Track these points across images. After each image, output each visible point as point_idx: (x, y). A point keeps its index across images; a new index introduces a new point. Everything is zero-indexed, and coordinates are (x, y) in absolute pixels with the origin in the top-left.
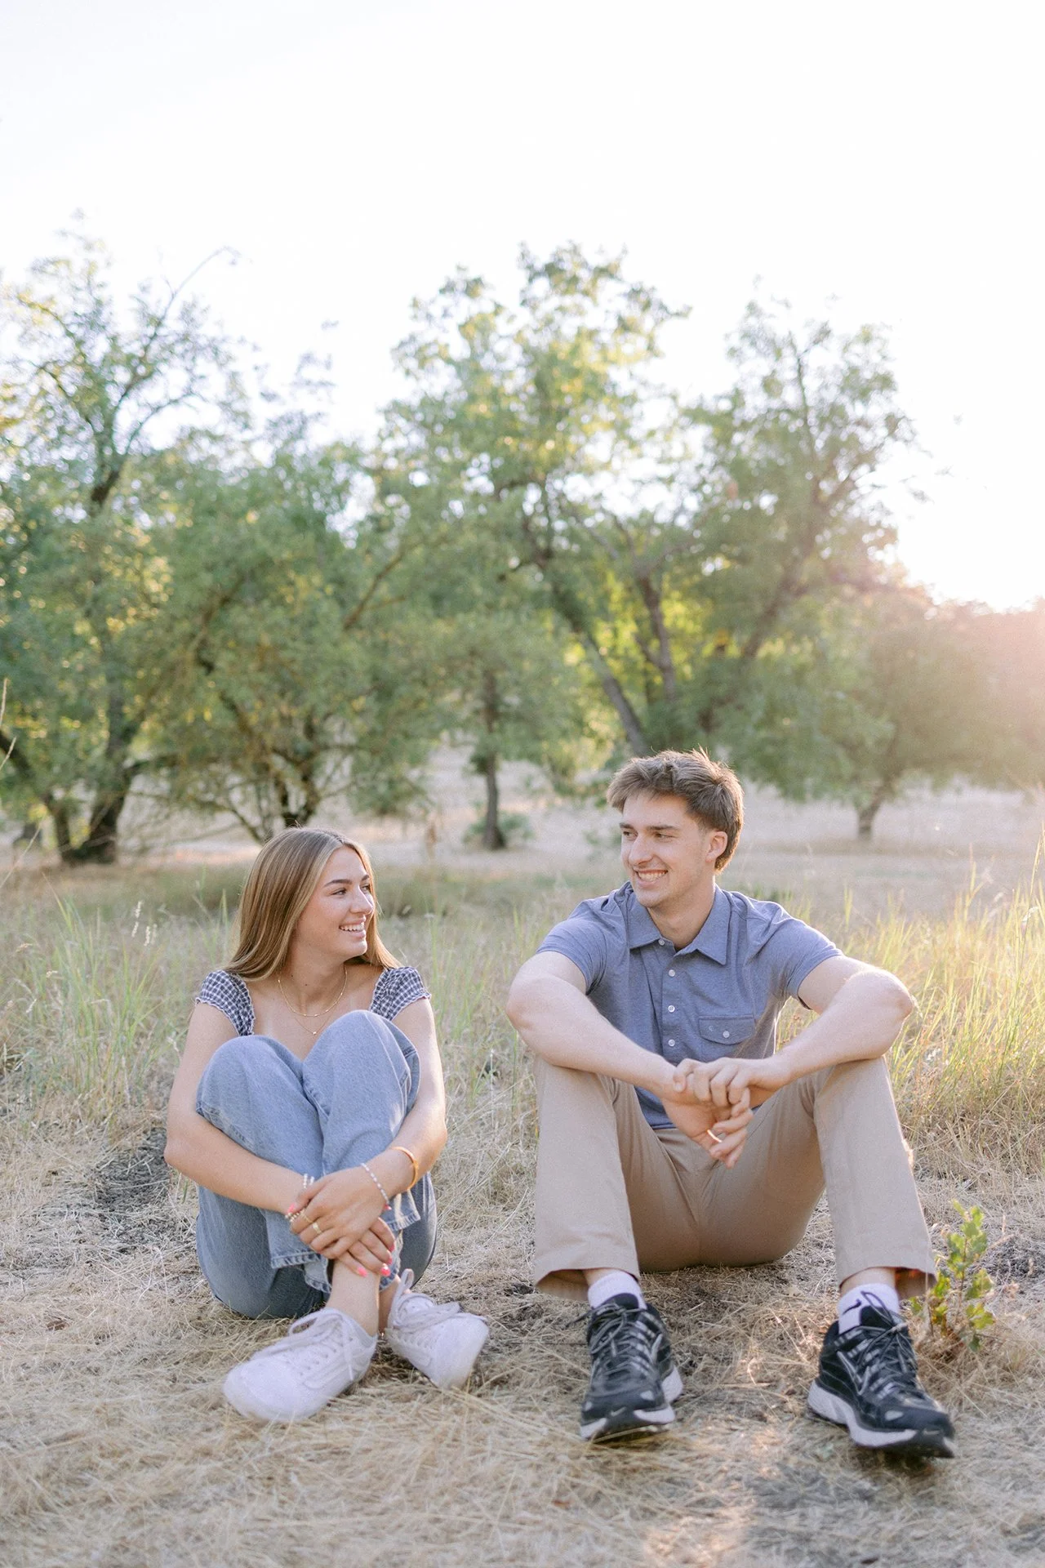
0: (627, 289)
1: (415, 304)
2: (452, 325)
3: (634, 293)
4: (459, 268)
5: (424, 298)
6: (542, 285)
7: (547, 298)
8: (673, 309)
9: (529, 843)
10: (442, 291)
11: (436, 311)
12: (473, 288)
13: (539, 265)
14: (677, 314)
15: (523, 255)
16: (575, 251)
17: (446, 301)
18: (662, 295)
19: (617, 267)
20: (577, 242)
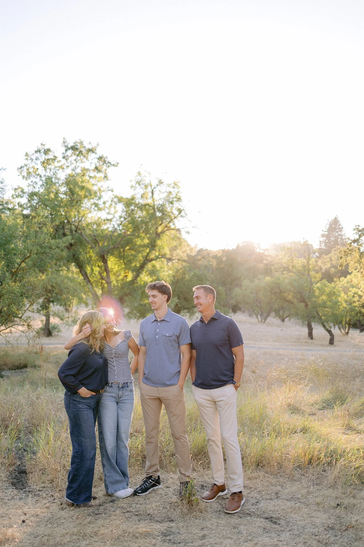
0: (98, 157)
1: (27, 155)
2: (38, 162)
3: (100, 158)
4: (42, 144)
5: (30, 153)
6: (70, 152)
7: (71, 156)
8: (112, 164)
9: (59, 334)
10: (36, 152)
11: (34, 157)
12: (47, 152)
13: (69, 146)
14: (114, 165)
15: (64, 142)
16: (81, 143)
17: (38, 155)
18: (109, 159)
19: (95, 150)
20: (82, 140)
